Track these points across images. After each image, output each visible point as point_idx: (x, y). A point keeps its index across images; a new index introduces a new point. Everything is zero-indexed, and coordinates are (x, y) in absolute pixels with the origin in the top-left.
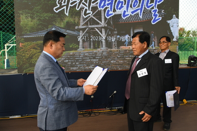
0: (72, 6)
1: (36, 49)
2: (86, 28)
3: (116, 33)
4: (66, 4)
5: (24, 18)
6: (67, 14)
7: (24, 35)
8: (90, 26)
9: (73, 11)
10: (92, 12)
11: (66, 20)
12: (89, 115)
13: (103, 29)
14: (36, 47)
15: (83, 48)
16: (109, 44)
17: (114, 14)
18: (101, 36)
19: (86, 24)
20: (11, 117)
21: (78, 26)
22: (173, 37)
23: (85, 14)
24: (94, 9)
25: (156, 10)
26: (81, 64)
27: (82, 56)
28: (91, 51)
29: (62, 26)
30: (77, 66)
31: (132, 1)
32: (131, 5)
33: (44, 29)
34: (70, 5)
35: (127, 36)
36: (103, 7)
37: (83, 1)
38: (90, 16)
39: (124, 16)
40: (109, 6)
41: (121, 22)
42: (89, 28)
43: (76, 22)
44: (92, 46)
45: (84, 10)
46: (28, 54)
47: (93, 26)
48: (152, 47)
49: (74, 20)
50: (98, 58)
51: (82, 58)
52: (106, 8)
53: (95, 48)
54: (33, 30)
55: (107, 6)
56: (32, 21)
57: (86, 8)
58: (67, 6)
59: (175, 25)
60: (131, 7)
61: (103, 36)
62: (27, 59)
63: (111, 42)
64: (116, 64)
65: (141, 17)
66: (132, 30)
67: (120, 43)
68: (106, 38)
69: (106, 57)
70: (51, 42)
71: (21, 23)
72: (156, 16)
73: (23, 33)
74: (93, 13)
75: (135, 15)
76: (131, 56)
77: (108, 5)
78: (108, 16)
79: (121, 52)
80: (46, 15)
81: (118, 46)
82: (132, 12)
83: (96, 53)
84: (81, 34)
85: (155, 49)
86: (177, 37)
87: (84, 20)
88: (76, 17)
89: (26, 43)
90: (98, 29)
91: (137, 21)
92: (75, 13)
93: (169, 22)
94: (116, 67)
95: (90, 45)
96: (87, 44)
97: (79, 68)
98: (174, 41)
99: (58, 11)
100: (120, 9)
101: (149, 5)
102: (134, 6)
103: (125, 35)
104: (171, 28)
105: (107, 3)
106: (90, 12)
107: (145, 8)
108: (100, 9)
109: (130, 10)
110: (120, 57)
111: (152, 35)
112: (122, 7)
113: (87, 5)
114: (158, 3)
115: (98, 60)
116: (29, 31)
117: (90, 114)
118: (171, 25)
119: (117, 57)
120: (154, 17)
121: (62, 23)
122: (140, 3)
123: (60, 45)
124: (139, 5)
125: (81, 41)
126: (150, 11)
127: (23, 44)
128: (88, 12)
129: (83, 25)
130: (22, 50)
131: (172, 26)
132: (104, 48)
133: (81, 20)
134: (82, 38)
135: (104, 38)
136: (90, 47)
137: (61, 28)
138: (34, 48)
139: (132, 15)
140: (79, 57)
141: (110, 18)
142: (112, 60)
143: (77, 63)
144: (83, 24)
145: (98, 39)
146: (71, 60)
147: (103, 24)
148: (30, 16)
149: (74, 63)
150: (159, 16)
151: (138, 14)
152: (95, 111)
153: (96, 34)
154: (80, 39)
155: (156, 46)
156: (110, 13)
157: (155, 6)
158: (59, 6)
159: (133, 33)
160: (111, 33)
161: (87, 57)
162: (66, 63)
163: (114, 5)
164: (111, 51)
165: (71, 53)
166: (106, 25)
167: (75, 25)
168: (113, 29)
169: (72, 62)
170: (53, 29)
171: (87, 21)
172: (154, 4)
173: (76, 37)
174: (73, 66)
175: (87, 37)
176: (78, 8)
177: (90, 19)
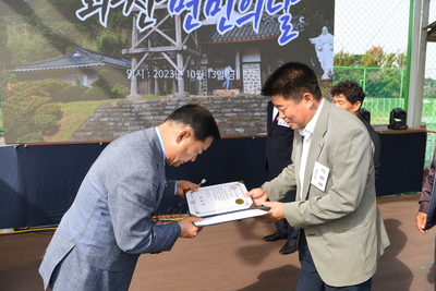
0: (114, 6)
1: (42, 95)
2: (143, 54)
3: (206, 62)
4: (101, 2)
5: (15, 31)
6: (105, 24)
7: (15, 66)
8: (152, 50)
9: (116, 17)
10: (155, 21)
11: (103, 36)
13: (179, 57)
14: (42, 91)
15: (139, 93)
16: (191, 86)
17: (201, 24)
18: (174, 69)
19: (144, 44)
21: (128, 48)
22: (323, 72)
23: (142, 24)
24: (160, 13)
25: (288, 17)
26: (134, 125)
27: (136, 110)
28: (155, 100)
29: (94, 48)
30: (127, 130)
32: (236, 6)
33: (56, 55)
34: (109, 5)
35: (228, 70)
36: (177, 10)
38: (151, 28)
39: (222, 28)
40: (191, 8)
41: (215, 40)
42: (150, 53)
43: (124, 41)
44: (156, 90)
45: (139, 16)
46: (25, 106)
47: (158, 49)
49: (120, 37)
51: (137, 113)
52: (185, 12)
53: (162, 93)
54: (34, 56)
55: (186, 8)
56: (31, 39)
57: (142, 11)
58: (104, 7)
59: (326, 47)
60: (236, 9)
61: (180, 68)
62: (24, 116)
63: (195, 83)
65: (257, 31)
66: (238, 57)
67: (214, 84)
68: (185, 74)
71: (10, 41)
72: (287, 28)
73: (13, 62)
74: (157, 22)
75: (244, 26)
76: (235, 110)
77: (189, 5)
78: (189, 27)
79: (215, 102)
80: (61, 26)
81: (210, 90)
82: (239, 21)
83: (164, 104)
84: (133, 64)
86: (330, 72)
87: (139, 38)
89: (21, 83)
90: (169, 56)
91: (249, 38)
92: (121, 22)
93: (313, 41)
95: (153, 86)
96: (146, 85)
98: (324, 81)
99: (86, 17)
100: (213, 14)
101: (273, 6)
102: (243, 9)
103: (222, 66)
104: (319, 54)
106: (152, 19)
107: (264, 12)
108: (171, 14)
109: (235, 16)
110: (214, 112)
112: (217, 10)
113: (146, 5)
116: (27, 58)
118: (317, 48)
120: (283, 31)
121: (94, 43)
122: (254, 2)
124: (253, 6)
125: (134, 78)
126: (276, 19)
127: (13, 85)
128: (146, 20)
129: (138, 47)
130: (13, 97)
131: (321, 50)
132: (180, 93)
133: (134, 37)
134: (136, 72)
135: (181, 73)
136: (153, 92)
137: (92, 52)
138: (38, 94)
139: (239, 26)
140: (131, 112)
141: (193, 32)
143: (128, 124)
144: (138, 44)
145: (169, 75)
146: (114, 117)
147: (178, 44)
148: (27, 27)
149: (120, 124)
150: (294, 30)
151: (250, 25)
153: (164, 65)
154: (131, 75)
156: (193, 21)
157: (286, 8)
158: (86, 6)
159: (242, 64)
160: (196, 63)
161: (146, 110)
162: (104, 124)
163: (202, 7)
164: (196, 100)
165: (114, 102)
166: (185, 47)
167: (121, 46)
168: (199, 54)
169: (116, 122)
170: (76, 55)
171: (147, 39)
172: (283, 4)
173: (124, 71)
174: (118, 129)
175: (146, 73)
176: (126, 11)
177: (152, 34)
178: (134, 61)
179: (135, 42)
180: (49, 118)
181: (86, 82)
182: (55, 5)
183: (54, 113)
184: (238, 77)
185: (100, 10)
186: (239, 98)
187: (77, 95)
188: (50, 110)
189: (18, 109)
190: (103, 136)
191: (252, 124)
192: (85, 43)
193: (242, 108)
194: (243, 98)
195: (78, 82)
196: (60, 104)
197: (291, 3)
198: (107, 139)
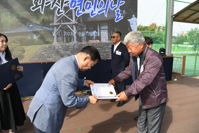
0: (46, 5)
1: (16, 43)
2: (59, 25)
3: (85, 29)
4: (41, 4)
5: (4, 16)
6: (43, 13)
7: (5, 31)
8: (63, 23)
9: (47, 10)
10: (64, 11)
11: (42, 18)
13: (74, 26)
15: (57, 42)
16: (79, 39)
17: (83, 13)
18: (72, 32)
19: (60, 21)
21: (53, 23)
23: (59, 13)
24: (66, 8)
26: (56, 55)
28: (64, 45)
29: (38, 23)
30: (53, 57)
31: (99, 3)
32: (98, 6)
33: (22, 26)
34: (45, 5)
35: (94, 32)
36: (73, 7)
37: (56, 2)
38: (62, 15)
39: (92, 15)
40: (79, 6)
41: (89, 20)
42: (62, 25)
43: (51, 20)
44: (65, 40)
45: (57, 10)
47: (65, 23)
49: (49, 18)
50: (71, 50)
51: (57, 50)
52: (77, 8)
53: (67, 42)
54: (13, 26)
55: (77, 6)
56: (11, 19)
57: (59, 7)
58: (42, 5)
59: (134, 23)
60: (98, 7)
61: (75, 31)
63: (81, 37)
65: (106, 16)
66: (99, 27)
67: (89, 38)
68: (77, 34)
71: (2, 20)
72: (118, 15)
73: (4, 29)
75: (101, 14)
77: (78, 5)
78: (78, 14)
80: (25, 14)
81: (87, 40)
82: (99, 12)
83: (68, 46)
84: (55, 30)
87: (57, 18)
88: (51, 16)
90: (70, 26)
91: (103, 19)
92: (50, 12)
93: (129, 20)
95: (63, 39)
96: (60, 38)
97: (54, 59)
99: (35, 10)
100: (88, 9)
101: (113, 6)
102: (100, 7)
104: (131, 26)
105: (77, 3)
106: (63, 11)
107: (109, 8)
108: (71, 9)
109: (97, 10)
112: (90, 7)
113: (60, 5)
114: (120, 5)
115: (70, 52)
116: (10, 27)
118: (131, 23)
120: (117, 16)
121: (39, 21)
122: (105, 4)
124: (104, 6)
125: (55, 35)
126: (114, 11)
128: (61, 11)
129: (57, 22)
131: (132, 24)
132: (75, 42)
133: (55, 18)
134: (56, 33)
135: (75, 33)
136: (63, 41)
137: (38, 25)
138: (14, 42)
139: (99, 14)
140: (54, 50)
141: (80, 16)
143: (53, 55)
145: (70, 34)
146: (47, 52)
147: (74, 21)
148: (10, 14)
150: (121, 16)
151: (103, 14)
153: (68, 30)
154: (54, 34)
156: (80, 12)
157: (118, 7)
158: (35, 5)
159: (100, 29)
160: (81, 29)
161: (61, 49)
162: (43, 55)
163: (84, 6)
164: (81, 44)
165: (47, 46)
166: (77, 23)
167: (50, 22)
168: (82, 25)
169: (48, 54)
170: (31, 26)
171: (61, 19)
172: (117, 5)
173: (51, 33)
174: (49, 57)
175: (60, 33)
176: (52, 8)
177: (63, 17)
179: (56, 20)
180: (19, 53)
181: (35, 37)
182: (21, 5)
183: (21, 51)
184: (99, 35)
185: (40, 7)
186: (99, 44)
187: (32, 43)
188: (20, 49)
190: (43, 60)
191: (105, 54)
192: (34, 21)
193: (100, 48)
194: (101, 44)
195: (32, 37)
196: (24, 46)
198: (44, 61)
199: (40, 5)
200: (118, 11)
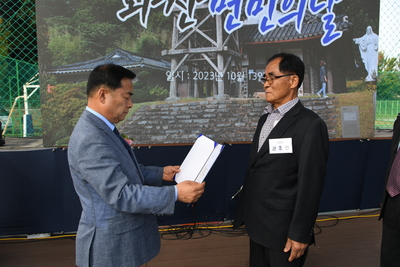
0: (154, 7)
1: (80, 97)
2: (183, 55)
3: (247, 63)
4: (142, 3)
5: (56, 33)
6: (145, 25)
7: (55, 68)
8: (192, 51)
9: (156, 18)
10: (196, 21)
11: (143, 37)
12: (188, 236)
13: (219, 58)
14: (81, 94)
15: (178, 95)
16: (231, 88)
17: (242, 24)
18: (214, 71)
19: (184, 45)
20: (30, 237)
21: (168, 49)
22: (366, 74)
23: (183, 25)
24: (201, 13)
25: (331, 16)
26: (173, 128)
27: (175, 113)
28: (194, 102)
29: (134, 49)
30: (165, 134)
32: (278, 5)
33: (96, 57)
34: (150, 6)
36: (219, 10)
38: (191, 29)
39: (264, 28)
40: (233, 8)
41: (257, 41)
42: (190, 54)
43: (164, 42)
44: (196, 92)
45: (180, 16)
46: (64, 108)
47: (198, 50)
48: (322, 93)
49: (160, 38)
50: (209, 116)
51: (175, 116)
52: (227, 12)
53: (202, 95)
54: (74, 58)
55: (227, 8)
56: (71, 40)
57: (183, 11)
58: (145, 7)
59: (371, 48)
60: (278, 9)
61: (220, 70)
62: (63, 119)
63: (236, 84)
64: (246, 130)
65: (299, 31)
67: (254, 86)
68: (226, 75)
69: (225, 115)
70: (102, 88)
71: (51, 43)
72: (330, 28)
73: (53, 64)
74: (198, 23)
75: (286, 26)
77: (230, 4)
78: (230, 27)
79: (256, 105)
80: (102, 28)
81: (251, 92)
82: (281, 21)
83: (204, 107)
84: (172, 66)
85: (327, 99)
86: (374, 74)
87: (179, 39)
89: (61, 85)
90: (209, 57)
91: (291, 39)
92: (161, 23)
93: (357, 41)
94: (246, 136)
95: (192, 88)
96: (185, 87)
97: (169, 138)
98: (368, 83)
99: (126, 18)
100: (255, 13)
101: (316, 5)
102: (285, 8)
104: (363, 55)
106: (192, 19)
107: (307, 11)
108: (212, 14)
109: (277, 16)
110: (255, 116)
111: (323, 68)
112: (259, 9)
113: (187, 5)
115: (208, 120)
116: (67, 60)
117: (191, 232)
118: (361, 48)
119: (248, 116)
120: (326, 31)
121: (135, 45)
122: (297, 1)
123: (122, 94)
124: (295, 6)
125: (173, 80)
126: (319, 19)
127: (53, 87)
128: (188, 20)
129: (178, 48)
130: (52, 99)
131: (365, 51)
132: (220, 95)
133: (174, 37)
134: (175, 74)
135: (221, 74)
136: (192, 94)
137: (132, 54)
138: (76, 96)
139: (281, 26)
140: (169, 115)
141: (234, 32)
142: (237, 121)
143: (165, 128)
144: (178, 45)
145: (209, 77)
146: (152, 120)
147: (219, 44)
148: (69, 29)
149: (158, 128)
150: (338, 29)
151: (292, 25)
152: (202, 226)
153: (204, 66)
154: (171, 77)
155: (331, 93)
156: (235, 21)
157: (329, 7)
158: (127, 7)
160: (237, 64)
161: (185, 114)
162: (142, 127)
163: (243, 7)
164: (235, 102)
165: (153, 105)
166: (226, 48)
167: (160, 47)
168: (239, 55)
169: (154, 125)
170: (116, 56)
171: (187, 40)
172: (327, 3)
174: (156, 133)
175: (185, 74)
176: (167, 12)
177: (193, 34)
178: (173, 62)
179: (175, 43)
185: (140, 10)
189: (57, 112)
190: (141, 140)
192: (125, 44)
197: (334, 2)
198: (145, 143)
199: (139, 7)
200: (329, 18)
